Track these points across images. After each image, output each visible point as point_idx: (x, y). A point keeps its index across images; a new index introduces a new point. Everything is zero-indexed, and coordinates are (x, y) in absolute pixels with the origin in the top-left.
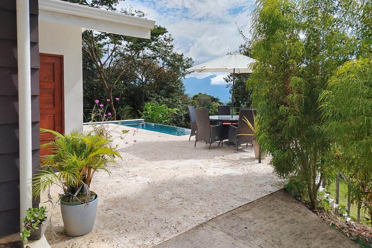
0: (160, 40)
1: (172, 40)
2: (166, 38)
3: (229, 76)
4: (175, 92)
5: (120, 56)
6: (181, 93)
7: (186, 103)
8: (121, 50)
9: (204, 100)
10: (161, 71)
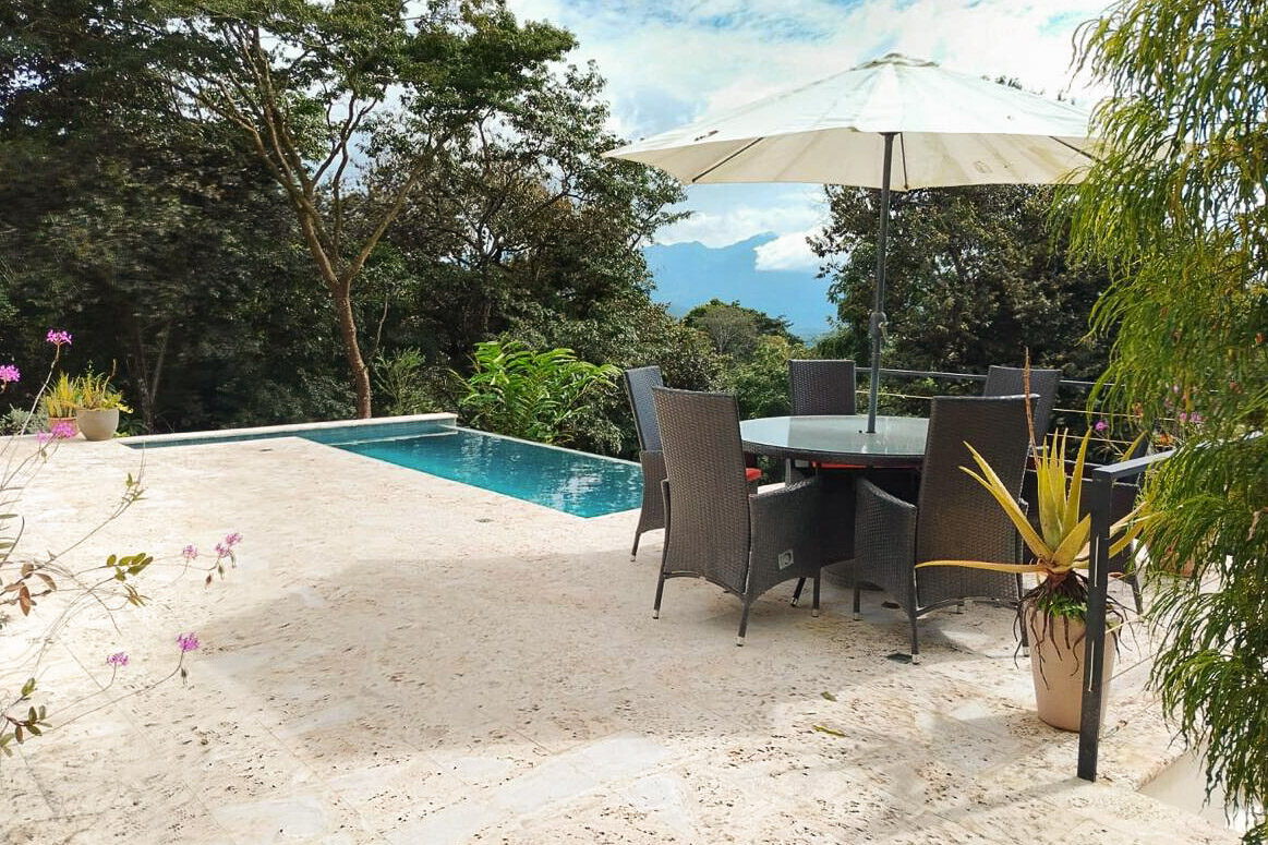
0: (550, 85)
1: (600, 85)
2: (576, 75)
3: (829, 230)
4: (613, 296)
5: (392, 150)
6: (637, 301)
7: (657, 341)
8: (395, 126)
9: (728, 326)
10: (555, 213)
